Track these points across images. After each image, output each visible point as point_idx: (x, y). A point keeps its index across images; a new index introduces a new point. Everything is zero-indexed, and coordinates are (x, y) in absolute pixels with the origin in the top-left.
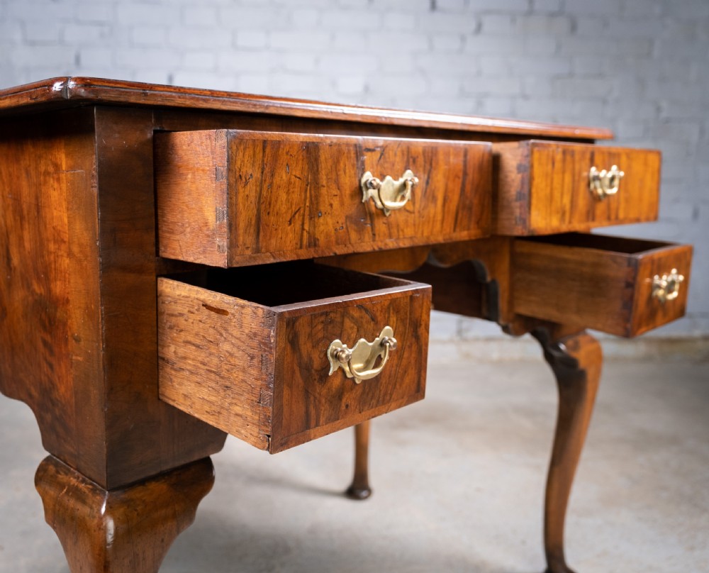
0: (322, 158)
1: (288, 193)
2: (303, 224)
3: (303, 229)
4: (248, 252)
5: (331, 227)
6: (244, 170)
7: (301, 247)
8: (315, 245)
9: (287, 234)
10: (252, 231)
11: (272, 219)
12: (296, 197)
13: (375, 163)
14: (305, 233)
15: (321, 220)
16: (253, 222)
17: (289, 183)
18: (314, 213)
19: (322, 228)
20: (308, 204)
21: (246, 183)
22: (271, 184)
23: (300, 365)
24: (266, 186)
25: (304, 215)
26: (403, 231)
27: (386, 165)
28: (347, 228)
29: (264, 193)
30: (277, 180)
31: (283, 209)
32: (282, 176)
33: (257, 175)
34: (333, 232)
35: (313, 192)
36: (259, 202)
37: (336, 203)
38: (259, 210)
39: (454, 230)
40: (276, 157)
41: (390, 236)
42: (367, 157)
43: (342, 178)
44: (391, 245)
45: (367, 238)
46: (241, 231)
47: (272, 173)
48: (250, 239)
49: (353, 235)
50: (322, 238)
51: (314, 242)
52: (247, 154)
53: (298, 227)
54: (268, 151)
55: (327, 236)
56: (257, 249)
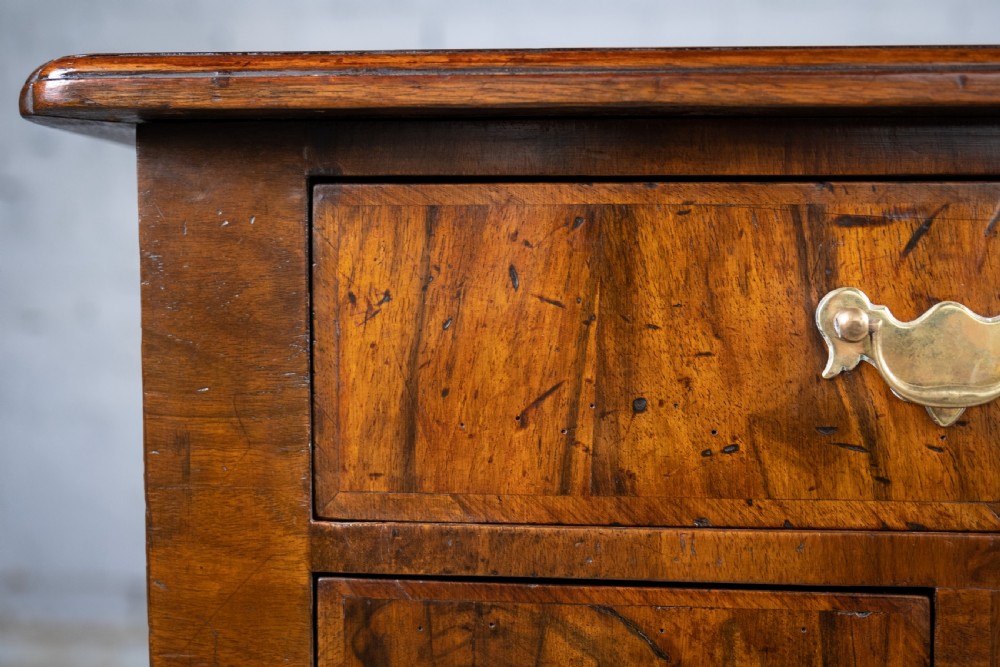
0: (649, 246)
1: (514, 342)
2: (571, 428)
3: (571, 441)
4: (379, 487)
5: (685, 442)
6: (363, 281)
7: (564, 490)
8: (620, 490)
9: (511, 452)
10: (389, 432)
11: (459, 408)
12: (545, 347)
13: (885, 265)
14: (579, 453)
15: (643, 421)
16: (394, 410)
17: (520, 312)
18: (615, 400)
19: (646, 443)
20: (589, 374)
21: (371, 314)
22: (452, 321)
24: (435, 323)
25: (574, 405)
27: (939, 267)
28: (755, 449)
29: (432, 338)
30: (474, 307)
31: (499, 383)
32: (492, 298)
33: (407, 289)
34: (694, 460)
35: (610, 343)
36: (412, 363)
38: (411, 383)
40: (470, 252)
42: (851, 246)
43: (734, 307)
44: (966, 515)
45: (846, 486)
46: (353, 432)
47: (459, 294)
48: (383, 455)
49: (783, 474)
50: (647, 477)
51: (612, 482)
52: (373, 239)
53: (552, 434)
54: (444, 231)
55: (671, 469)
56: (409, 483)
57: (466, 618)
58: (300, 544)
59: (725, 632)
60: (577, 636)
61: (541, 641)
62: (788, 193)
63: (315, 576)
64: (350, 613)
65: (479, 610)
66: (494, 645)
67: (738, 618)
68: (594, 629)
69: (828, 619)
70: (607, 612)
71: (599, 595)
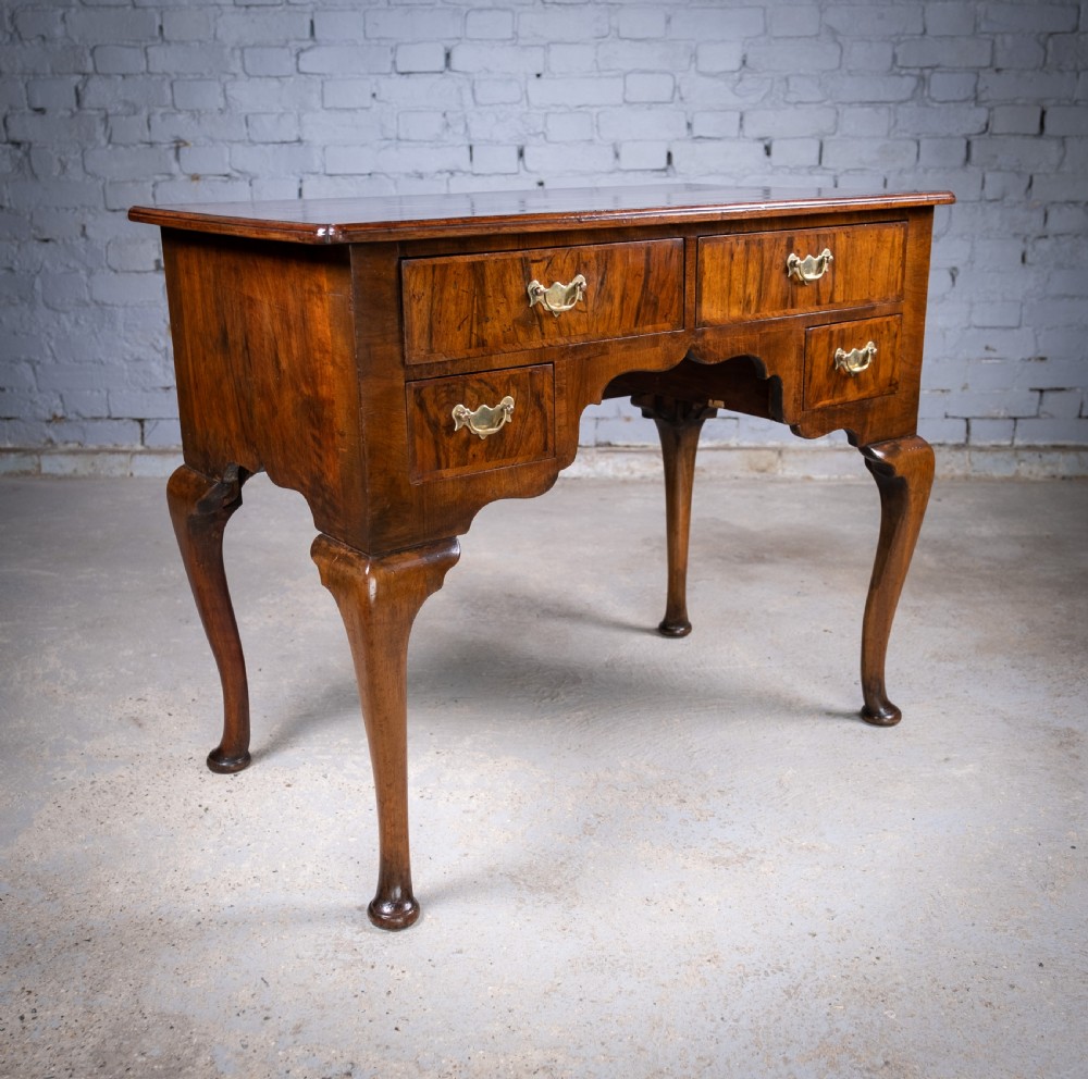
0: (488, 272)
1: (456, 304)
2: (471, 329)
3: (471, 333)
4: (423, 353)
5: (498, 329)
6: (416, 290)
7: (470, 347)
8: (484, 345)
9: (457, 338)
10: (425, 336)
11: (443, 326)
12: (464, 306)
13: (542, 272)
14: (474, 336)
15: (489, 324)
16: (426, 329)
17: (457, 296)
18: (482, 318)
19: (489, 330)
20: (475, 312)
21: (419, 300)
22: (441, 300)
23: (428, 422)
24: (436, 301)
25: (472, 321)
26: (575, 329)
27: (554, 273)
28: (515, 330)
29: (435, 306)
30: (446, 295)
31: (453, 317)
32: (450, 292)
33: (428, 292)
34: (501, 333)
35: (480, 302)
36: (431, 314)
37: (503, 310)
38: (431, 320)
39: (635, 326)
40: (444, 278)
41: (561, 335)
42: (534, 268)
43: (508, 288)
44: (561, 341)
45: (535, 337)
46: (416, 337)
47: (442, 291)
48: (424, 344)
49: (521, 335)
50: (490, 340)
51: (482, 343)
52: (419, 277)
53: (466, 331)
54: (437, 272)
55: (495, 337)
56: (431, 351)
57: (445, 388)
58: (402, 373)
59: (508, 381)
60: (473, 388)
61: (464, 392)
62: (519, 254)
63: (406, 382)
64: (415, 392)
65: (448, 385)
66: (452, 395)
67: (511, 377)
68: (476, 386)
69: (531, 374)
70: (480, 381)
71: (477, 376)
